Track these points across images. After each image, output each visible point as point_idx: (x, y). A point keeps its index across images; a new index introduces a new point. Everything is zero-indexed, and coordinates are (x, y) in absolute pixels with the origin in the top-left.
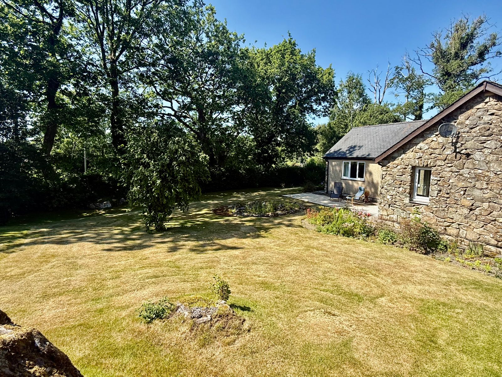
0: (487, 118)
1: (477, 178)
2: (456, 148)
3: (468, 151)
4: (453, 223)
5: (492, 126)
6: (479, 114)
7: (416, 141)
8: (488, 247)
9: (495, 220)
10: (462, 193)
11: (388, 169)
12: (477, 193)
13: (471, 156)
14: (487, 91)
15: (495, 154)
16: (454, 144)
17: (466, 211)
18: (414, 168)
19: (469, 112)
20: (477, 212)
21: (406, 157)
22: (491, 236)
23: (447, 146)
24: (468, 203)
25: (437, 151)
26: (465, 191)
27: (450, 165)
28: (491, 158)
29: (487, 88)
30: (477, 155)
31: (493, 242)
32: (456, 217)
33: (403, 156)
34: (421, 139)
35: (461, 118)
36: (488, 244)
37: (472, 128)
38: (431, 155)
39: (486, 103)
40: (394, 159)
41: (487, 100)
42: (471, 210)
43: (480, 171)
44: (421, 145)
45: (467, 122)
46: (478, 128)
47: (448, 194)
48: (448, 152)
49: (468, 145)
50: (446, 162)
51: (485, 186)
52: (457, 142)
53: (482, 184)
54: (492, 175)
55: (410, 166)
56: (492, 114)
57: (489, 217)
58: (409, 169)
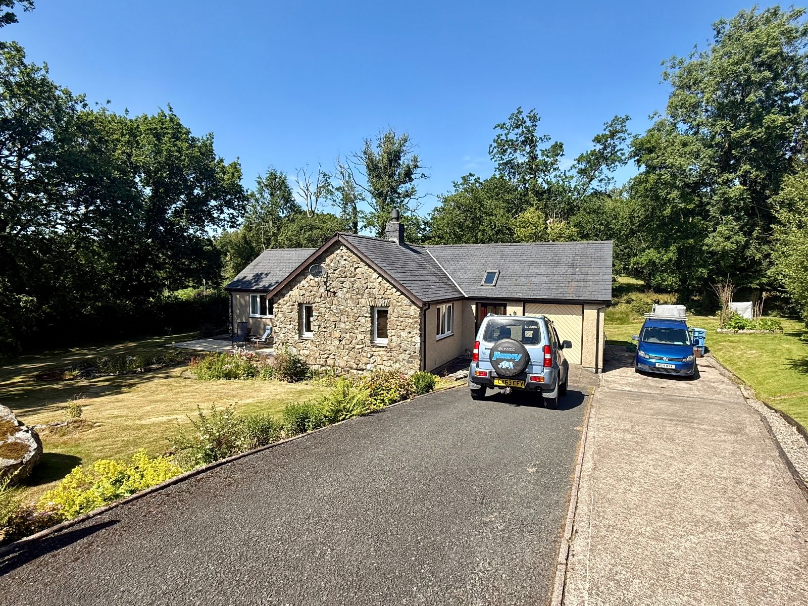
0: (343, 262)
1: (341, 312)
2: (327, 287)
3: (335, 289)
4: (330, 354)
5: (346, 269)
6: (338, 258)
7: (299, 279)
8: (352, 371)
9: (354, 348)
10: (334, 326)
11: (280, 306)
12: (342, 325)
13: (337, 294)
14: (339, 241)
15: (350, 293)
16: (326, 283)
17: (337, 342)
18: (300, 305)
19: (332, 256)
20: (343, 342)
21: (293, 294)
22: (353, 361)
23: (321, 284)
24: (337, 334)
25: (315, 289)
26: (335, 324)
27: (324, 302)
28: (348, 296)
29: (340, 239)
30: (339, 294)
31: (355, 366)
32: (332, 348)
33: (291, 292)
34: (303, 277)
35: (328, 260)
36: (352, 369)
37: (335, 270)
38: (311, 292)
39: (342, 250)
40: (283, 296)
41: (341, 248)
42: (340, 341)
43: (342, 307)
44: (303, 282)
45: (332, 265)
46: (338, 270)
47: (325, 328)
48: (322, 290)
49: (334, 284)
50: (322, 299)
51: (346, 320)
52: (327, 282)
53: (344, 318)
54: (350, 310)
55: (297, 303)
56: (345, 260)
57: (350, 346)
58: (296, 306)
